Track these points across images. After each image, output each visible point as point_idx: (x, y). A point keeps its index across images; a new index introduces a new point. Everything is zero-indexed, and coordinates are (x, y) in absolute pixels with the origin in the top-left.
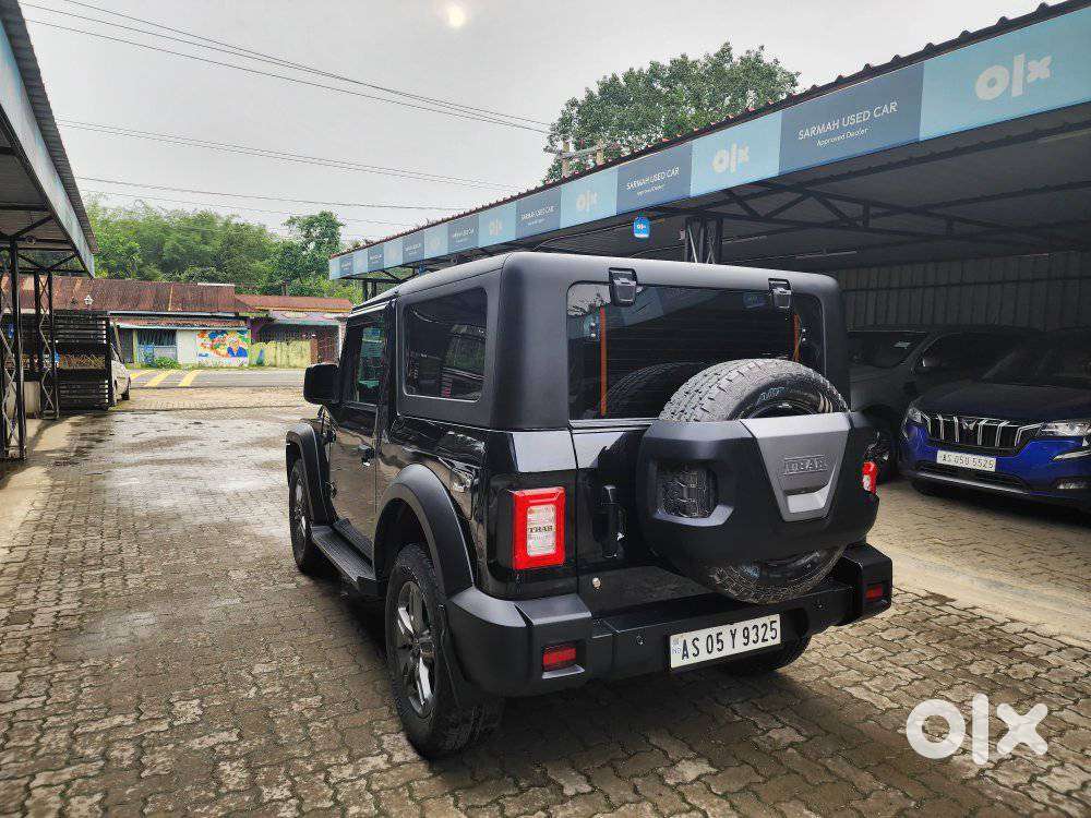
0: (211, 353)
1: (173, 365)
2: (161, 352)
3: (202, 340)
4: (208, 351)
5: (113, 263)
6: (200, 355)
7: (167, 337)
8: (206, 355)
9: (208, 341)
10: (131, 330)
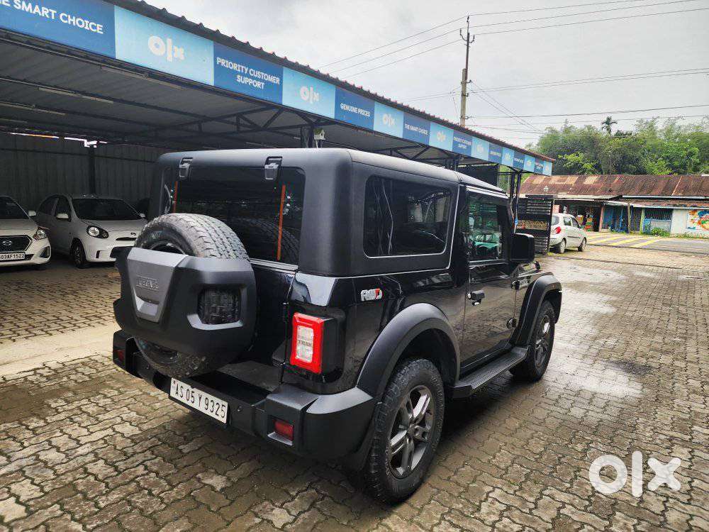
0: (699, 227)
1: (664, 233)
2: (656, 224)
3: (692, 217)
4: (695, 225)
5: (676, 163)
6: (689, 228)
7: (665, 214)
8: (694, 228)
9: (696, 217)
10: (640, 209)
